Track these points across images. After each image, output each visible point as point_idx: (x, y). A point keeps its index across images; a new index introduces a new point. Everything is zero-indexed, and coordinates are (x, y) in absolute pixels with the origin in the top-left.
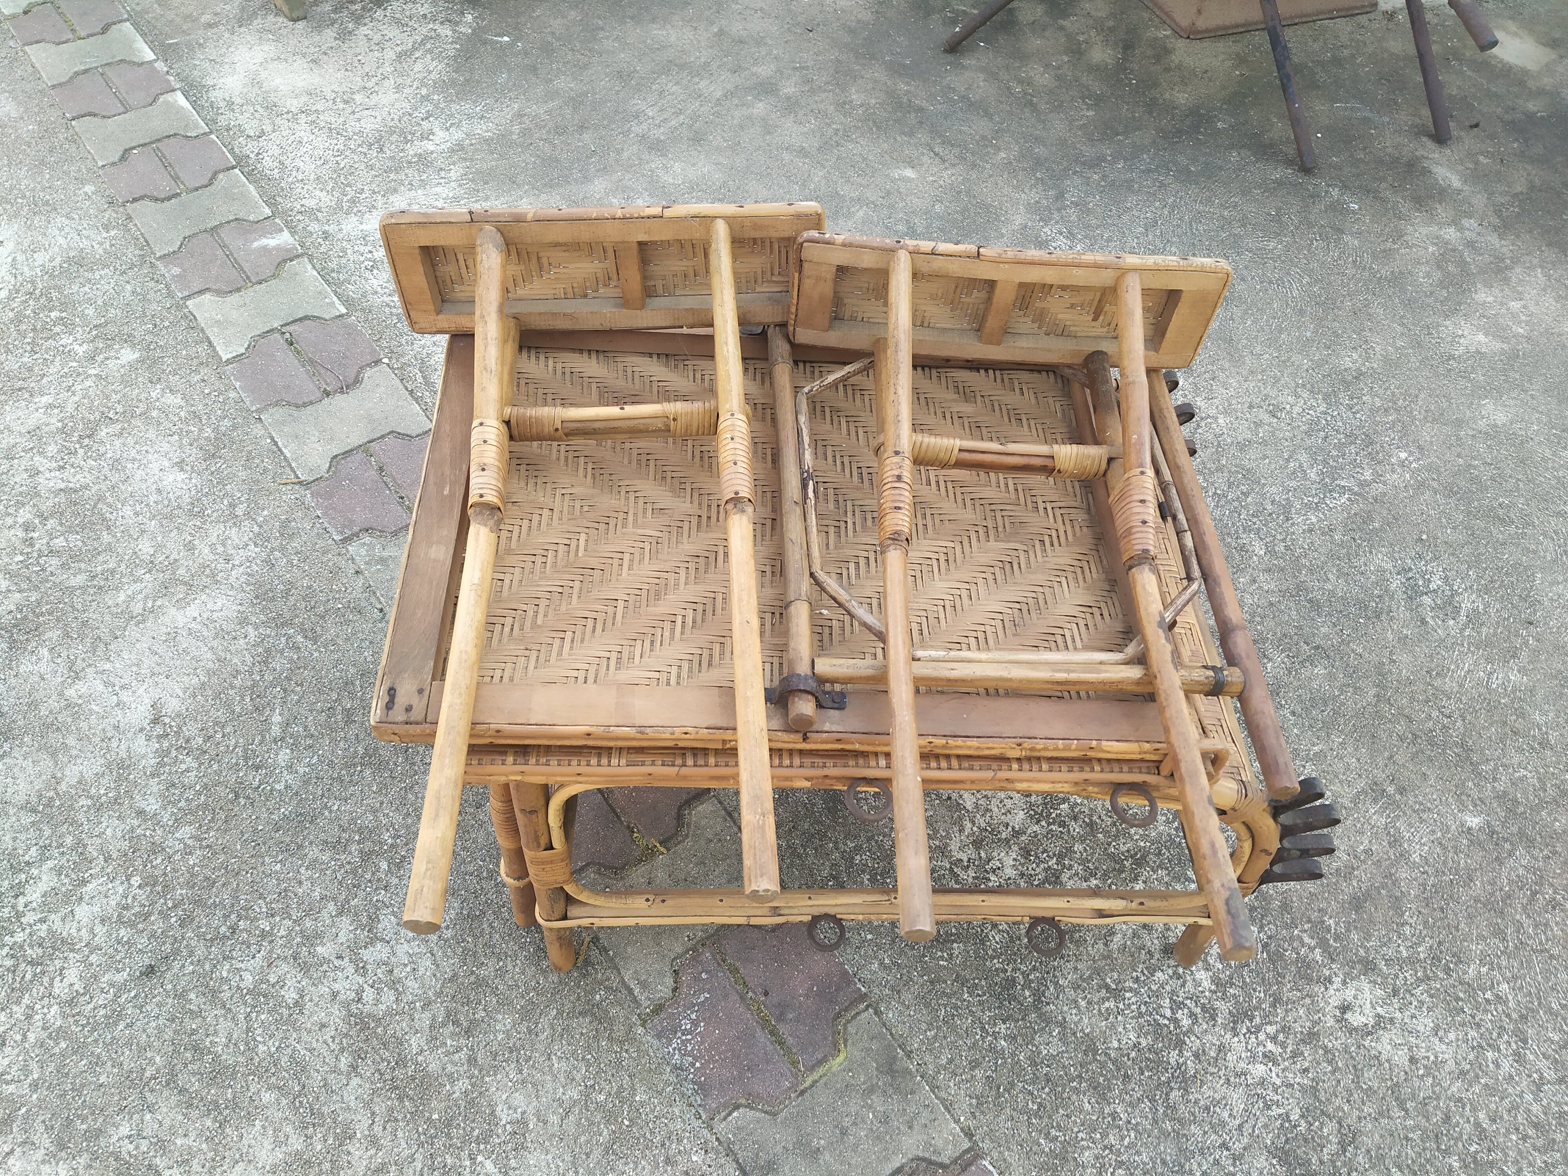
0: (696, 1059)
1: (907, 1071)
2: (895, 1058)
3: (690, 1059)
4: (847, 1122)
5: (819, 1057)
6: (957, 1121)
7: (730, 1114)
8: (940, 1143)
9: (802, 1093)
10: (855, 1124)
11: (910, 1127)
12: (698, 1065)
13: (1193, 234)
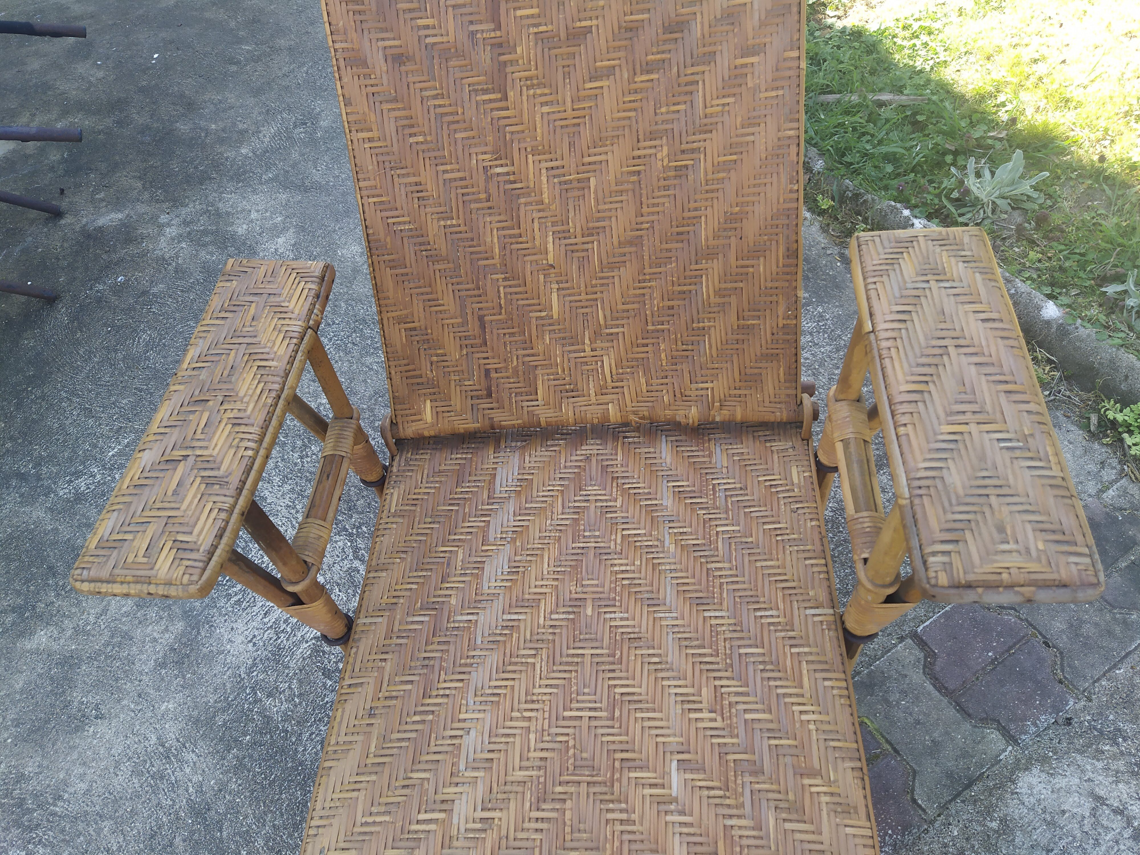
0: (886, 834)
1: (869, 674)
2: (862, 683)
3: (887, 838)
4: (910, 720)
5: (870, 737)
6: (895, 645)
7: (920, 806)
8: (912, 658)
9: (896, 751)
10: (911, 714)
11: (906, 676)
12: (890, 832)
13: (112, 385)
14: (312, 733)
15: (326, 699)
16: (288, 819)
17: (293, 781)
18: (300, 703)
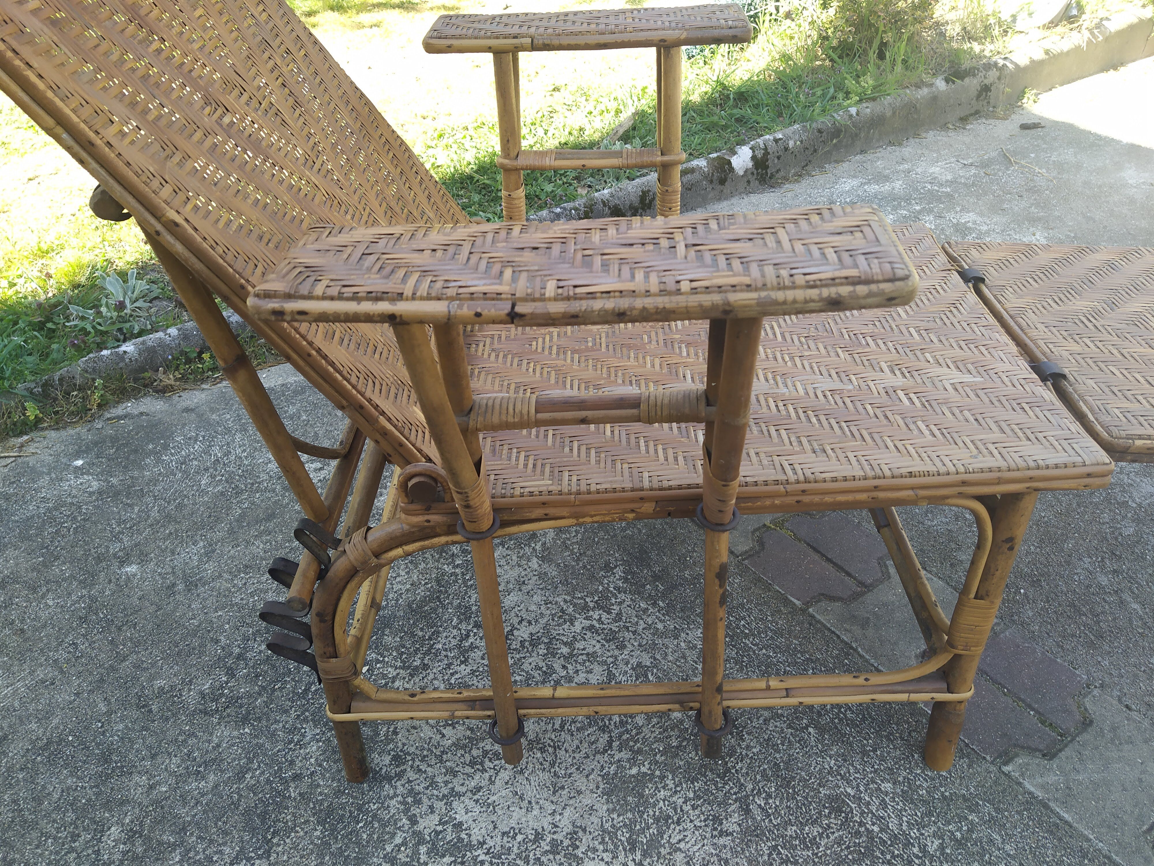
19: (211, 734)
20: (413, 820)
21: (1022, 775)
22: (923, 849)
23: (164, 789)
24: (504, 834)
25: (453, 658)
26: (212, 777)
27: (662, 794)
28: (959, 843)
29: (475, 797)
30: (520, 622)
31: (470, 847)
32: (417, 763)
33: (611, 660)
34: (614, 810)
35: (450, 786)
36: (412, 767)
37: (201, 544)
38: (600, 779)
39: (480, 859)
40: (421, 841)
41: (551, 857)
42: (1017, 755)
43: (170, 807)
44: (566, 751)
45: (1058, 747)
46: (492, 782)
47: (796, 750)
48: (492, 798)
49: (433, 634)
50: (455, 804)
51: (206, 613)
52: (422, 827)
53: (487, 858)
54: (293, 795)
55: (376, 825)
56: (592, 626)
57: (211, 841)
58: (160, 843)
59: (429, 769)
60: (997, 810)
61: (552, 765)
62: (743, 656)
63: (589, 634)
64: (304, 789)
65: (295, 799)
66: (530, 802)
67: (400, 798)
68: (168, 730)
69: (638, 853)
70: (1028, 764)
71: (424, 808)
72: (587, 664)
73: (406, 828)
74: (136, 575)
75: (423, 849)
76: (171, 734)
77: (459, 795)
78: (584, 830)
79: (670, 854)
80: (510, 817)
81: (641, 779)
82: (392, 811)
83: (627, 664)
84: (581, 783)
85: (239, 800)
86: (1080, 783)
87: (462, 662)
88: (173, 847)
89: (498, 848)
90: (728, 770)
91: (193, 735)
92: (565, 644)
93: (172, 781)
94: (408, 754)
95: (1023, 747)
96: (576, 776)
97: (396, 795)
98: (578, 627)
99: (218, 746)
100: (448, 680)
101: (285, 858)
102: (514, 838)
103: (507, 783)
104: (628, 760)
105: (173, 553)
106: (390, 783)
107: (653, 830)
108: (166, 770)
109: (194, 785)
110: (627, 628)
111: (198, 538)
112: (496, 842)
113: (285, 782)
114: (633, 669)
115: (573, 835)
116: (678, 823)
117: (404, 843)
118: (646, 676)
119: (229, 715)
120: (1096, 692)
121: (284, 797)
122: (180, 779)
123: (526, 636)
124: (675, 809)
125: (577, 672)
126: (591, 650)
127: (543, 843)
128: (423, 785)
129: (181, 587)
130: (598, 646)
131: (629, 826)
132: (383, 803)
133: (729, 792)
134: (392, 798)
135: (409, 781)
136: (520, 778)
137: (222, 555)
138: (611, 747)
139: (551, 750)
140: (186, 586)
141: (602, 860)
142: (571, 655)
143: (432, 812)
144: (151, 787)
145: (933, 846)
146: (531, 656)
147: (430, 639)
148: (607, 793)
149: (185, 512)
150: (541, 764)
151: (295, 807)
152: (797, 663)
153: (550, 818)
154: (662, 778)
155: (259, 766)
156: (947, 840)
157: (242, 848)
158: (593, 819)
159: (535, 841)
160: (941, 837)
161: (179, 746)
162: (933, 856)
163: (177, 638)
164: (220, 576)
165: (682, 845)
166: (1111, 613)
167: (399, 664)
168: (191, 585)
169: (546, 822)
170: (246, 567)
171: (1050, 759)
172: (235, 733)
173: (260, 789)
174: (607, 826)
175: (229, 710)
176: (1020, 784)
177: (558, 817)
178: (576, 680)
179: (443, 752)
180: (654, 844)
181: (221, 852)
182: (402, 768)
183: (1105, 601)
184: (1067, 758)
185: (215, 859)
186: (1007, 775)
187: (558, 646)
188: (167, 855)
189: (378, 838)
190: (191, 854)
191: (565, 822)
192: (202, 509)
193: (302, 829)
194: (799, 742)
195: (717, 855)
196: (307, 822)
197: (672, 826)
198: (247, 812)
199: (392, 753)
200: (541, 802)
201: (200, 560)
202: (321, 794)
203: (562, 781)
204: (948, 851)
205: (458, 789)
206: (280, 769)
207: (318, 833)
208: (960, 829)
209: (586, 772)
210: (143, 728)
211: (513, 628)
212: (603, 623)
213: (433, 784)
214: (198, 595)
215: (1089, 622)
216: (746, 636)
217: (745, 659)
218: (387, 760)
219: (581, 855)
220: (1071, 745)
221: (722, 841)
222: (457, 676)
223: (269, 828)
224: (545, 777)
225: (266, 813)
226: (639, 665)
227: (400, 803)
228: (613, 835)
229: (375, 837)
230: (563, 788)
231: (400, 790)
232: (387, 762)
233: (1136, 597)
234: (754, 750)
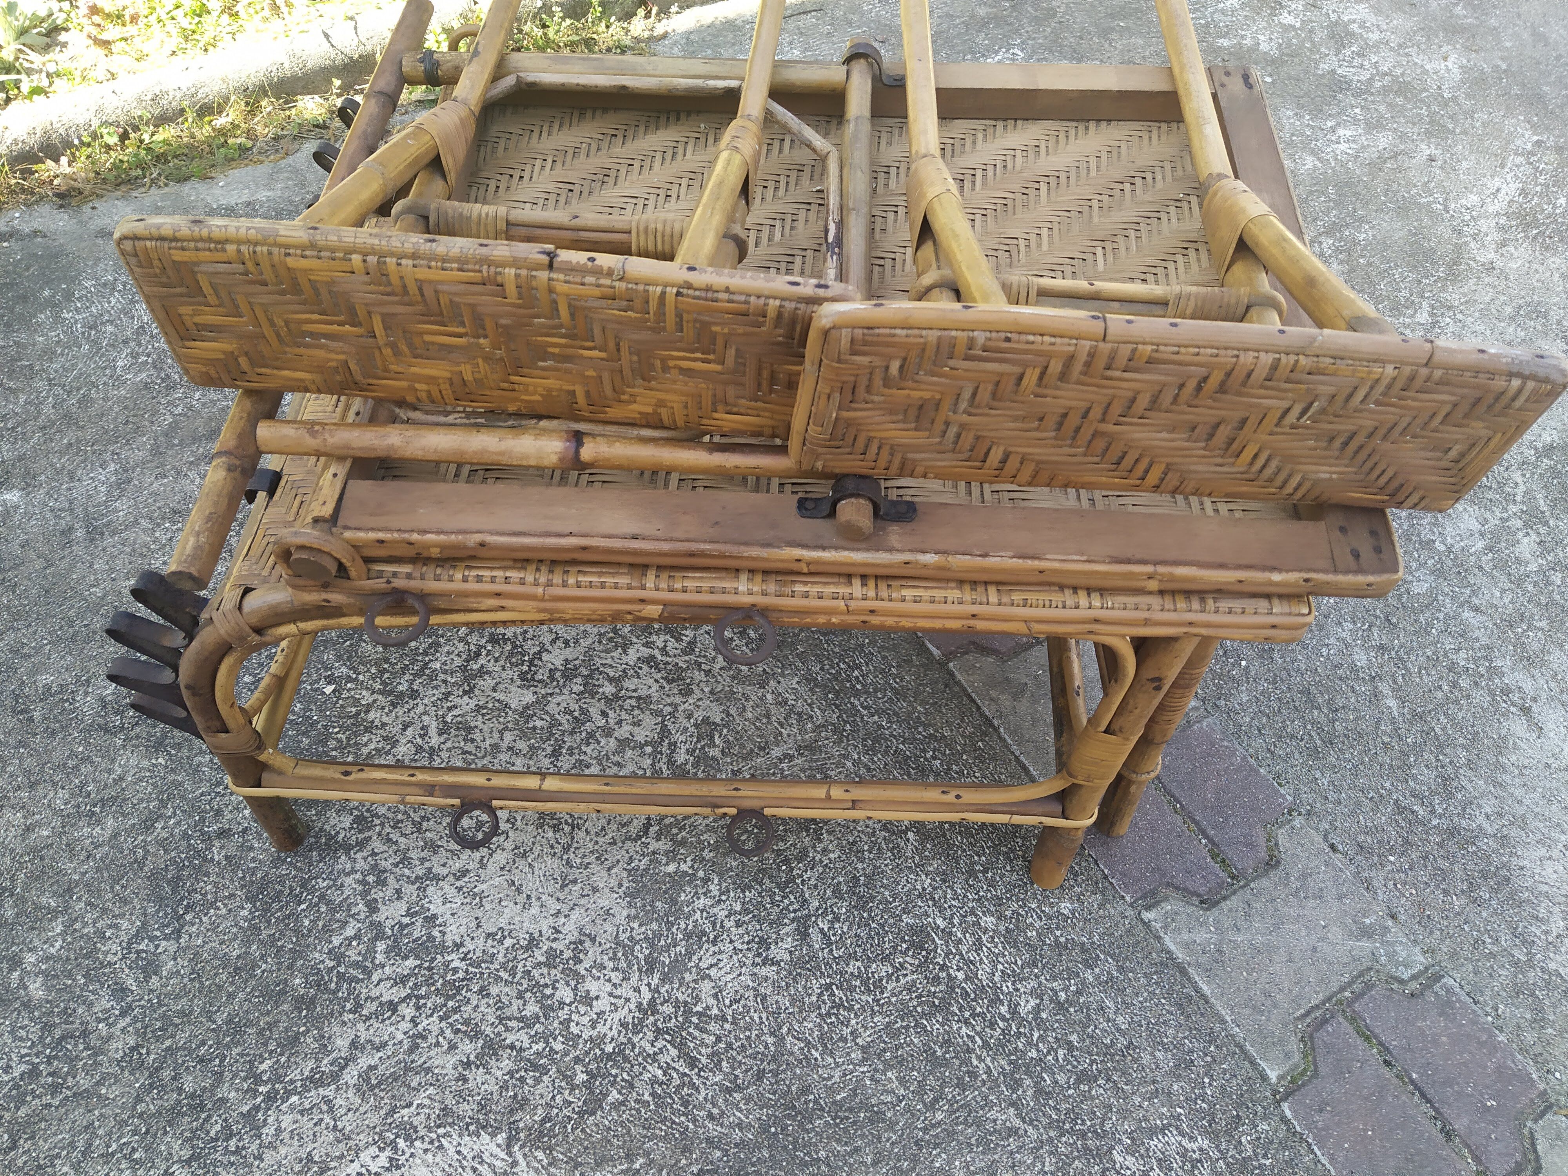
14: (710, 1116)
15: (646, 1097)
16: (863, 1136)
17: (795, 1142)
18: (647, 1154)
19: (113, 761)
20: (372, 907)
21: (1165, 927)
22: (1014, 1010)
23: (46, 833)
24: (489, 935)
25: (453, 685)
26: (110, 822)
27: (702, 902)
28: (1061, 1007)
29: (458, 884)
30: (553, 642)
31: (443, 949)
32: (387, 829)
33: (669, 709)
34: (636, 917)
35: (427, 864)
36: (380, 834)
37: (112, 467)
38: (625, 874)
39: (453, 965)
40: (380, 935)
41: (545, 971)
42: (1166, 899)
43: (53, 858)
44: (587, 832)
45: (1224, 892)
46: (482, 865)
47: (886, 863)
48: (481, 887)
49: (430, 646)
50: (430, 890)
51: (114, 580)
52: (384, 917)
53: (463, 965)
54: (216, 857)
55: (323, 909)
56: (652, 657)
57: (104, 911)
58: (38, 907)
59: (402, 840)
60: (1121, 969)
61: (566, 849)
62: (845, 722)
63: (645, 668)
64: (232, 851)
65: (219, 863)
66: (529, 897)
67: (358, 876)
68: (54, 749)
69: (656, 976)
70: (1176, 913)
71: (390, 892)
72: (636, 712)
73: (363, 916)
74: (17, 507)
75: (381, 946)
76: (58, 755)
77: (437, 878)
78: (593, 940)
79: (695, 981)
80: (500, 914)
81: (679, 880)
82: (347, 893)
83: (689, 717)
84: (600, 877)
85: (144, 858)
86: (1237, 946)
87: (465, 693)
88: (55, 913)
89: (479, 953)
90: (792, 880)
91: (86, 760)
92: (611, 680)
93: (57, 822)
94: (377, 816)
95: (1177, 888)
96: (595, 867)
97: (353, 871)
98: (632, 656)
99: (121, 779)
100: (443, 717)
101: (200, 942)
102: (501, 942)
103: (502, 869)
104: (667, 853)
105: (71, 478)
106: (348, 854)
107: (681, 949)
108: (49, 806)
109: (86, 830)
110: (700, 664)
111: (108, 456)
112: (476, 946)
113: (207, 839)
114: (696, 725)
115: (577, 946)
116: (714, 943)
117: (357, 937)
118: (712, 738)
119: (138, 737)
120: (1298, 822)
121: (205, 860)
122: (68, 821)
123: (558, 663)
124: (714, 924)
125: (620, 722)
126: (643, 693)
127: (537, 953)
128: (391, 861)
129: (80, 534)
130: (655, 687)
131: (651, 941)
132: (335, 881)
133: (787, 909)
134: (348, 874)
135: (374, 854)
136: (521, 863)
137: (140, 489)
138: (646, 832)
139: (567, 829)
140: (88, 533)
141: (609, 980)
142: (616, 697)
143: (399, 898)
144: (28, 829)
145: (1026, 1006)
146: (561, 694)
147: (425, 653)
148: (631, 895)
149: (92, 411)
150: (552, 847)
151: (218, 875)
152: (915, 739)
153: (551, 921)
154: (706, 881)
155: (174, 813)
156: (1046, 1002)
157: (144, 924)
158: (608, 927)
159: (527, 949)
160: (1040, 997)
161: (68, 774)
162: (1023, 1019)
163: (72, 613)
164: (136, 523)
165: (713, 972)
166: (1356, 709)
167: (378, 686)
168: (95, 533)
169: (545, 926)
170: (174, 512)
171: (1208, 909)
172: (145, 763)
173: (173, 846)
174: (623, 937)
175: (138, 729)
176: (1158, 938)
177: (562, 920)
178: (616, 734)
179: (423, 818)
180: (678, 966)
181: (116, 926)
182: (367, 834)
183: (1353, 691)
184: (1230, 910)
185: (108, 934)
186: (1146, 924)
187: (600, 682)
188: (45, 923)
189: (324, 926)
190: (77, 926)
191: (570, 930)
192: (116, 408)
193: (225, 905)
194: (891, 851)
195: (755, 989)
196: (232, 896)
197: (706, 946)
198: (154, 875)
199: (356, 813)
200: (544, 898)
201: (109, 494)
202: (254, 860)
203: (575, 873)
204: (1044, 1015)
205: (437, 870)
206: (202, 819)
207: (245, 913)
208: (1066, 989)
209: (608, 864)
210: (21, 744)
211: (543, 649)
212: (667, 655)
213: (405, 860)
214: (104, 550)
215: (1322, 719)
216: (857, 694)
217: (848, 727)
218: (347, 821)
219: (583, 972)
220: (1240, 893)
221: (765, 971)
222: (456, 712)
223: (182, 899)
224: (554, 865)
225: (179, 878)
226: (705, 720)
227: (358, 882)
228: (628, 950)
229: (321, 924)
230: (575, 882)
231: (360, 864)
232: (347, 825)
233: (1397, 689)
234: (832, 856)
